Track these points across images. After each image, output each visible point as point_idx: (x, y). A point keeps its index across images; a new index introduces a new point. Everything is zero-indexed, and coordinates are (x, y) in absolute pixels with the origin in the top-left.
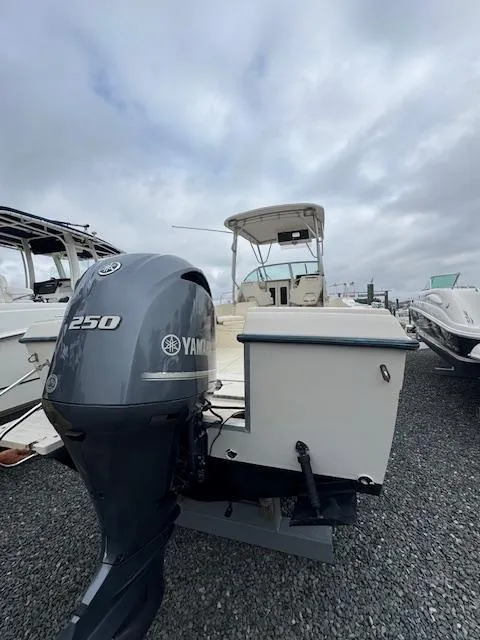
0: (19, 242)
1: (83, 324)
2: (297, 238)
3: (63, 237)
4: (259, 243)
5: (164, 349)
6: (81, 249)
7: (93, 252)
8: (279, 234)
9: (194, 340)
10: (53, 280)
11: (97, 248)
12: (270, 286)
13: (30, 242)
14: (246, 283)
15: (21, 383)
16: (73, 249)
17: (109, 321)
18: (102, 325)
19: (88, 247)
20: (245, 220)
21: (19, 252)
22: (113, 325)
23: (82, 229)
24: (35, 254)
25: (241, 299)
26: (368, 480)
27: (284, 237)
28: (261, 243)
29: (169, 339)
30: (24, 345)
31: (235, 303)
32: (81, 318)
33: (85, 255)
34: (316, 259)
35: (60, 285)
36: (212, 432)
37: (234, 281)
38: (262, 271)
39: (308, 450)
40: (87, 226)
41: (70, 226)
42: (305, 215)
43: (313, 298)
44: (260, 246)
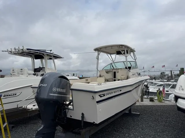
0: (31, 55)
2: (124, 53)
6: (49, 57)
8: (117, 52)
10: (40, 68)
11: (54, 57)
12: (114, 71)
13: (34, 56)
15: (26, 100)
16: (46, 58)
17: (45, 85)
18: (44, 86)
19: (51, 56)
21: (31, 59)
22: (46, 86)
23: (49, 52)
24: (35, 59)
25: (100, 76)
27: (119, 53)
28: (112, 54)
30: (32, 88)
31: (98, 77)
32: (41, 84)
34: (134, 61)
35: (42, 69)
36: (67, 110)
37: (97, 69)
38: (113, 64)
39: (84, 115)
40: (51, 50)
41: (46, 51)
42: (120, 48)
43: (124, 77)
44: (111, 55)
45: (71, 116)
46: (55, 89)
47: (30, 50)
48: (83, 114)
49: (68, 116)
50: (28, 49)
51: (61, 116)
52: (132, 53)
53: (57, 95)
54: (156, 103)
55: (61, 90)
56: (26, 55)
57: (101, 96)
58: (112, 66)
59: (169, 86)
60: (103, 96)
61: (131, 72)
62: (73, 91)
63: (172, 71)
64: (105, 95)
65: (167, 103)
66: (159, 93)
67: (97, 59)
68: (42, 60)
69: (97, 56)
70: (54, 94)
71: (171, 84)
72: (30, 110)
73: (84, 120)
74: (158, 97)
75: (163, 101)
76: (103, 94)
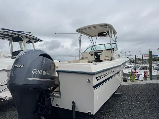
0: (9, 38)
1: (16, 66)
2: (105, 35)
3: (22, 36)
4: (92, 36)
5: (33, 73)
6: (28, 40)
7: (32, 41)
8: (98, 33)
9: (42, 71)
10: (19, 51)
11: (33, 39)
13: (12, 38)
14: (85, 52)
16: (25, 40)
17: (21, 66)
18: (20, 67)
19: (30, 39)
20: (83, 29)
21: (8, 41)
22: (22, 67)
23: (28, 34)
24: (13, 42)
25: (83, 58)
26: (90, 113)
27: (101, 35)
29: (34, 70)
30: (6, 72)
31: (80, 60)
32: (16, 65)
33: (30, 42)
34: (115, 43)
36: (52, 98)
37: (80, 51)
38: (94, 47)
39: (75, 104)
40: (30, 32)
41: (24, 33)
42: (104, 28)
43: (108, 58)
44: (92, 37)
45: (58, 105)
46: (35, 72)
47: (5, 30)
48: (73, 103)
49: (54, 105)
50: (2, 29)
51: (45, 105)
52: (113, 35)
53: (38, 79)
54: (129, 83)
55: (44, 73)
56: (3, 37)
57: (98, 78)
58: (93, 49)
59: (138, 68)
60: (100, 79)
61: (115, 53)
62: (59, 73)
63: (136, 56)
64: (102, 77)
65: (138, 82)
66: (132, 74)
67: (80, 40)
68: (21, 43)
69: (80, 37)
70: (34, 78)
71: (140, 66)
72: (3, 99)
73: (76, 110)
74: (131, 78)
75: (135, 81)
76: (99, 77)
